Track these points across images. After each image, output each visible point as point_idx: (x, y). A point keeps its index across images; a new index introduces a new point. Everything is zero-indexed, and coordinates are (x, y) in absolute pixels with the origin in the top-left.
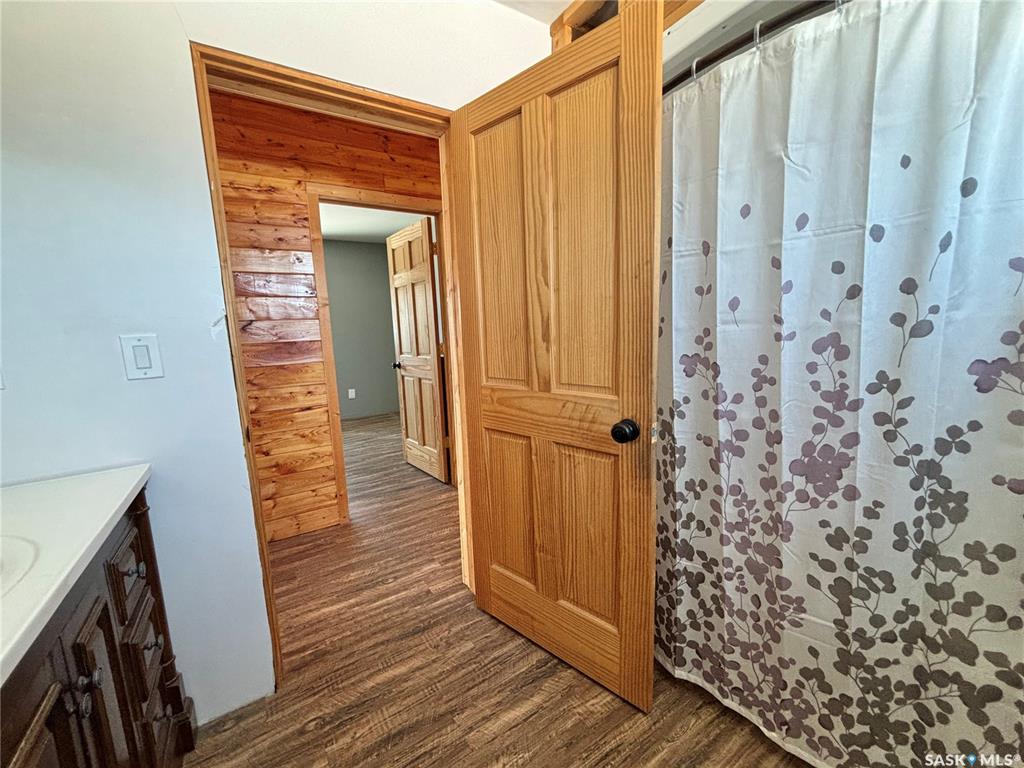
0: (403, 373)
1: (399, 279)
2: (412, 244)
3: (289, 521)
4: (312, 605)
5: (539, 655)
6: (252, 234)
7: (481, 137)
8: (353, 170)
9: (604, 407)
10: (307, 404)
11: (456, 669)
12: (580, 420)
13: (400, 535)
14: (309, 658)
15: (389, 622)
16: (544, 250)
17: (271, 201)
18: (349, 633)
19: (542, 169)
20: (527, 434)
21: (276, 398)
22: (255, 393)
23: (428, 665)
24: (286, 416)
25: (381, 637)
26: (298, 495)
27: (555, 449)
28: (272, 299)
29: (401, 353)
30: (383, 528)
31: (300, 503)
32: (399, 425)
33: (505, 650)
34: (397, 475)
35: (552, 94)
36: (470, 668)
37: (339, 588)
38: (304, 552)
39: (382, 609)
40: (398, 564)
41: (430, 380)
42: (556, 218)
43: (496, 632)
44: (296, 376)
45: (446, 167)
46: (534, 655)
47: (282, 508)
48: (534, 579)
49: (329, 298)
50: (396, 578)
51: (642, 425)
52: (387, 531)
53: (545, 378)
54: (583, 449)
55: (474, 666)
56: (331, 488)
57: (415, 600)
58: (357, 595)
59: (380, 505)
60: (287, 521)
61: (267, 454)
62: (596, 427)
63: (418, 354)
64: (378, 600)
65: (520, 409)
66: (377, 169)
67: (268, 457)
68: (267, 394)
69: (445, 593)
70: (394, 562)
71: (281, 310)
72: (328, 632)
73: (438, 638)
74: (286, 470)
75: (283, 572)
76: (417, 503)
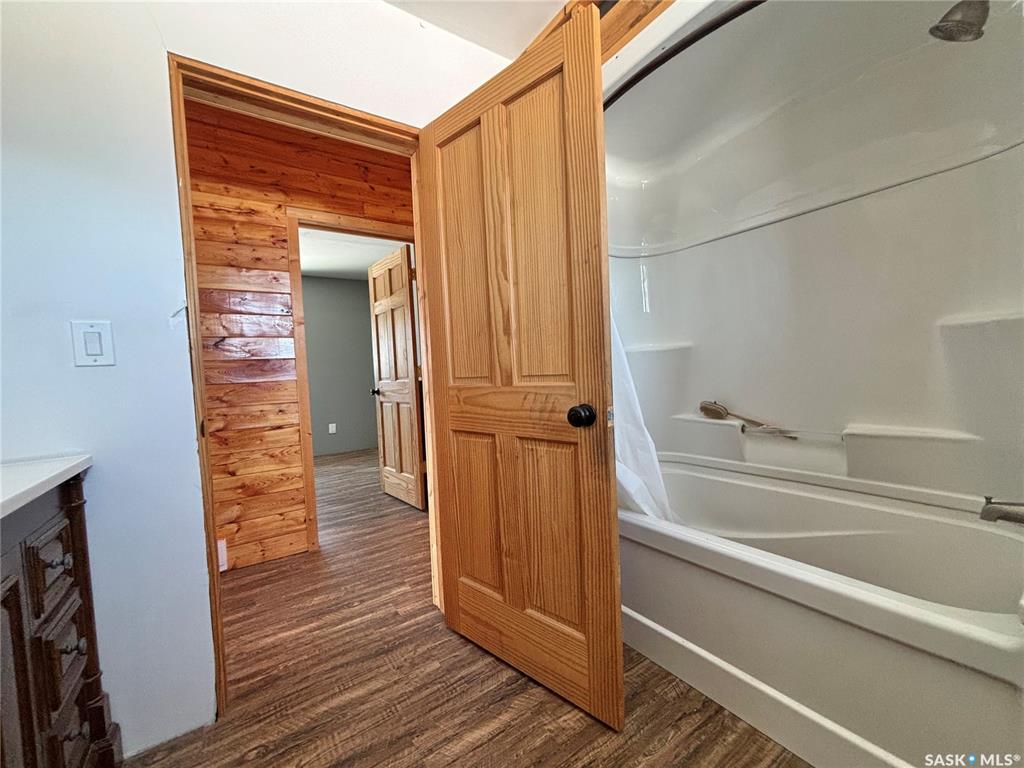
0: (382, 399)
1: (379, 307)
2: (393, 272)
3: (254, 547)
4: (269, 630)
5: (508, 674)
6: (230, 253)
7: (445, 149)
8: (333, 197)
9: (562, 395)
10: (278, 423)
11: (418, 690)
12: (541, 412)
13: (371, 560)
14: (258, 685)
15: (352, 644)
16: (503, 247)
17: (251, 223)
18: (306, 657)
19: (500, 171)
20: (493, 431)
21: (245, 416)
22: (224, 410)
23: (389, 686)
24: (256, 435)
25: (341, 660)
26: (265, 519)
27: (518, 443)
28: (247, 316)
29: (380, 379)
30: (353, 554)
31: (264, 527)
32: (377, 455)
33: (474, 668)
34: (374, 504)
35: (506, 103)
36: (435, 688)
37: (301, 612)
38: (267, 578)
39: (344, 632)
40: (365, 588)
41: (408, 403)
42: (514, 217)
43: (466, 651)
44: (266, 394)
45: (417, 182)
46: (504, 673)
47: (247, 532)
48: (500, 589)
49: (305, 318)
50: (362, 602)
51: (598, 407)
52: (358, 556)
53: (507, 372)
54: (543, 440)
55: (439, 686)
56: (300, 513)
57: (383, 622)
58: (318, 619)
59: (351, 532)
60: (252, 547)
61: (233, 474)
62: (556, 416)
63: (397, 378)
64: (341, 623)
65: (486, 407)
66: (355, 196)
67: (234, 478)
68: (237, 411)
69: (413, 615)
70: (362, 586)
71: (256, 328)
72: (282, 657)
73: (403, 659)
74: (252, 492)
75: (241, 599)
76: (391, 530)
